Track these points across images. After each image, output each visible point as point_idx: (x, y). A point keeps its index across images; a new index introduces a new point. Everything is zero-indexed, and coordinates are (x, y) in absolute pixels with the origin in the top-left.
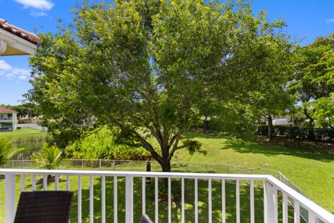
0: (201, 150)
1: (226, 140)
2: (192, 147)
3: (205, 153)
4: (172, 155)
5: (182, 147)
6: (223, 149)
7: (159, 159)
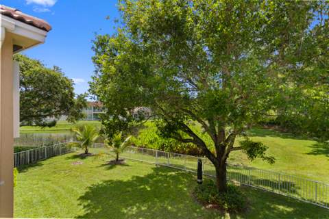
0: (265, 156)
1: (315, 142)
2: (253, 150)
3: (271, 160)
4: (227, 155)
5: (239, 148)
6: (308, 154)
7: (212, 158)
